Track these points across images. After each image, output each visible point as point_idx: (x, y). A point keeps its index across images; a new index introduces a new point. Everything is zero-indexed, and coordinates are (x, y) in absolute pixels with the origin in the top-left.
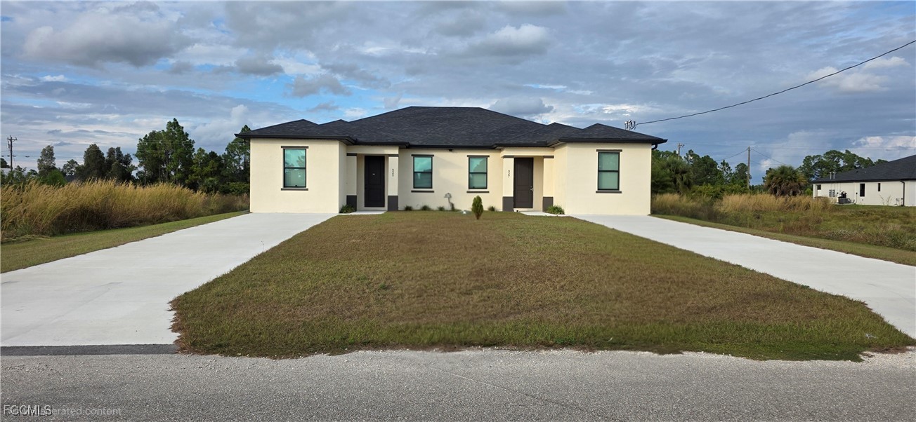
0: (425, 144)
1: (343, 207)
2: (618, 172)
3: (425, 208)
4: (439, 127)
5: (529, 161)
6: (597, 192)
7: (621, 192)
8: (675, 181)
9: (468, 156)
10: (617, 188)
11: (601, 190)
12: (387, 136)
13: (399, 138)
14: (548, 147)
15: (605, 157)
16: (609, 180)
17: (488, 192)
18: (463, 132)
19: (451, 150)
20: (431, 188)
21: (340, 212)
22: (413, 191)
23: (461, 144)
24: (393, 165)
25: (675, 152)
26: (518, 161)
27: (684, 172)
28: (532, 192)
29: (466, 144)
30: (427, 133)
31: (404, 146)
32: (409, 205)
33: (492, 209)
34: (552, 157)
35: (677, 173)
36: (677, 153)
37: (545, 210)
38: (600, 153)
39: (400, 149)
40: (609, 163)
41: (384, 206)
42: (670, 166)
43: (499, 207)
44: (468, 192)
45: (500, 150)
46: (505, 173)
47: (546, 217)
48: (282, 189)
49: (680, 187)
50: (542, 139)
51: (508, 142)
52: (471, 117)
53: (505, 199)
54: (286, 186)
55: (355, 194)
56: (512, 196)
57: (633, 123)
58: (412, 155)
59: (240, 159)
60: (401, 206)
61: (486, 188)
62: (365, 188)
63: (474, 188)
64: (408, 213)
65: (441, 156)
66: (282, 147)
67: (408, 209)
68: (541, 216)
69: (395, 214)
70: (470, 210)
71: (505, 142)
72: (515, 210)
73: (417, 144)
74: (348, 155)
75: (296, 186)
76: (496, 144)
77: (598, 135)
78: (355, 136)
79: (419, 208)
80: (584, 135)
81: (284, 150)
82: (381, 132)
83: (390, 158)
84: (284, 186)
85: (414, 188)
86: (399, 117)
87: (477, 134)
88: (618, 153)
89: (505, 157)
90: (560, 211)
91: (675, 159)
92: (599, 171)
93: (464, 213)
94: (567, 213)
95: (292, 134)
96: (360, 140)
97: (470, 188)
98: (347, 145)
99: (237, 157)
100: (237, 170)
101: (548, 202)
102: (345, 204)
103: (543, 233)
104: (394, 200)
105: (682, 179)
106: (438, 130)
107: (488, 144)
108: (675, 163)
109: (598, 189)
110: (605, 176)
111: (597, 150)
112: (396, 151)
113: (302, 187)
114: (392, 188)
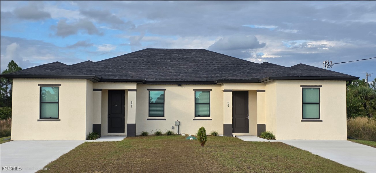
0: (158, 80)
1: (90, 134)
2: (319, 104)
3: (158, 134)
4: (170, 66)
5: (245, 94)
6: (302, 121)
7: (322, 121)
8: (365, 106)
9: (194, 90)
10: (318, 117)
11: (305, 119)
12: (127, 74)
13: (137, 76)
14: (260, 82)
15: (307, 91)
16: (311, 111)
17: (211, 120)
18: (190, 70)
19: (180, 85)
20: (164, 116)
21: (87, 139)
22: (148, 119)
23: (188, 80)
24: (131, 98)
25: (364, 80)
26: (236, 94)
27: (372, 98)
28: (248, 120)
29: (193, 80)
30: (160, 71)
31: (141, 82)
32: (145, 131)
33: (215, 134)
34: (264, 91)
35: (366, 98)
36: (366, 81)
37: (259, 135)
38: (304, 88)
39: (138, 84)
40: (311, 96)
41: (123, 132)
42: (360, 93)
43: (221, 132)
44: (194, 120)
45: (221, 85)
46: (225, 104)
47: (260, 143)
48: (38, 120)
49: (370, 110)
50: (255, 76)
51: (227, 79)
52: (197, 57)
53: (225, 126)
54: (42, 117)
55: (100, 123)
56: (232, 123)
57: (330, 63)
58: (148, 89)
59: (7, 88)
60: (138, 132)
61: (209, 116)
62: (109, 117)
63: (199, 116)
64: (144, 139)
65: (171, 90)
66: (39, 85)
67: (144, 134)
68: (256, 143)
69: (133, 140)
70: (196, 135)
71: (225, 78)
72: (234, 135)
73: (152, 80)
74: (95, 90)
75: (50, 118)
76: (217, 81)
77: (301, 74)
78: (100, 75)
79: (153, 133)
80: (290, 74)
81: (41, 88)
82: (123, 71)
83: (129, 92)
84: (41, 118)
85: (149, 116)
86: (137, 57)
87: (201, 71)
88: (318, 88)
89: (225, 91)
90: (270, 136)
91: (364, 87)
92: (303, 103)
93: (191, 139)
94: (278, 138)
95: (47, 75)
96: (105, 77)
97: (195, 116)
98: (94, 82)
99: (5, 86)
100: (4, 97)
101: (261, 128)
102: (91, 131)
103: (258, 163)
104: (132, 127)
105: (371, 104)
106: (170, 68)
107: (211, 79)
108: (365, 91)
109: (303, 119)
110: (308, 107)
111: (301, 86)
112: (134, 86)
113: (56, 119)
114: (130, 118)
